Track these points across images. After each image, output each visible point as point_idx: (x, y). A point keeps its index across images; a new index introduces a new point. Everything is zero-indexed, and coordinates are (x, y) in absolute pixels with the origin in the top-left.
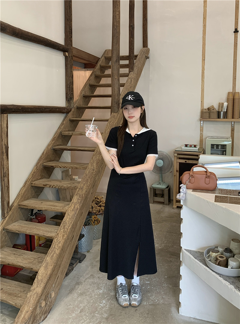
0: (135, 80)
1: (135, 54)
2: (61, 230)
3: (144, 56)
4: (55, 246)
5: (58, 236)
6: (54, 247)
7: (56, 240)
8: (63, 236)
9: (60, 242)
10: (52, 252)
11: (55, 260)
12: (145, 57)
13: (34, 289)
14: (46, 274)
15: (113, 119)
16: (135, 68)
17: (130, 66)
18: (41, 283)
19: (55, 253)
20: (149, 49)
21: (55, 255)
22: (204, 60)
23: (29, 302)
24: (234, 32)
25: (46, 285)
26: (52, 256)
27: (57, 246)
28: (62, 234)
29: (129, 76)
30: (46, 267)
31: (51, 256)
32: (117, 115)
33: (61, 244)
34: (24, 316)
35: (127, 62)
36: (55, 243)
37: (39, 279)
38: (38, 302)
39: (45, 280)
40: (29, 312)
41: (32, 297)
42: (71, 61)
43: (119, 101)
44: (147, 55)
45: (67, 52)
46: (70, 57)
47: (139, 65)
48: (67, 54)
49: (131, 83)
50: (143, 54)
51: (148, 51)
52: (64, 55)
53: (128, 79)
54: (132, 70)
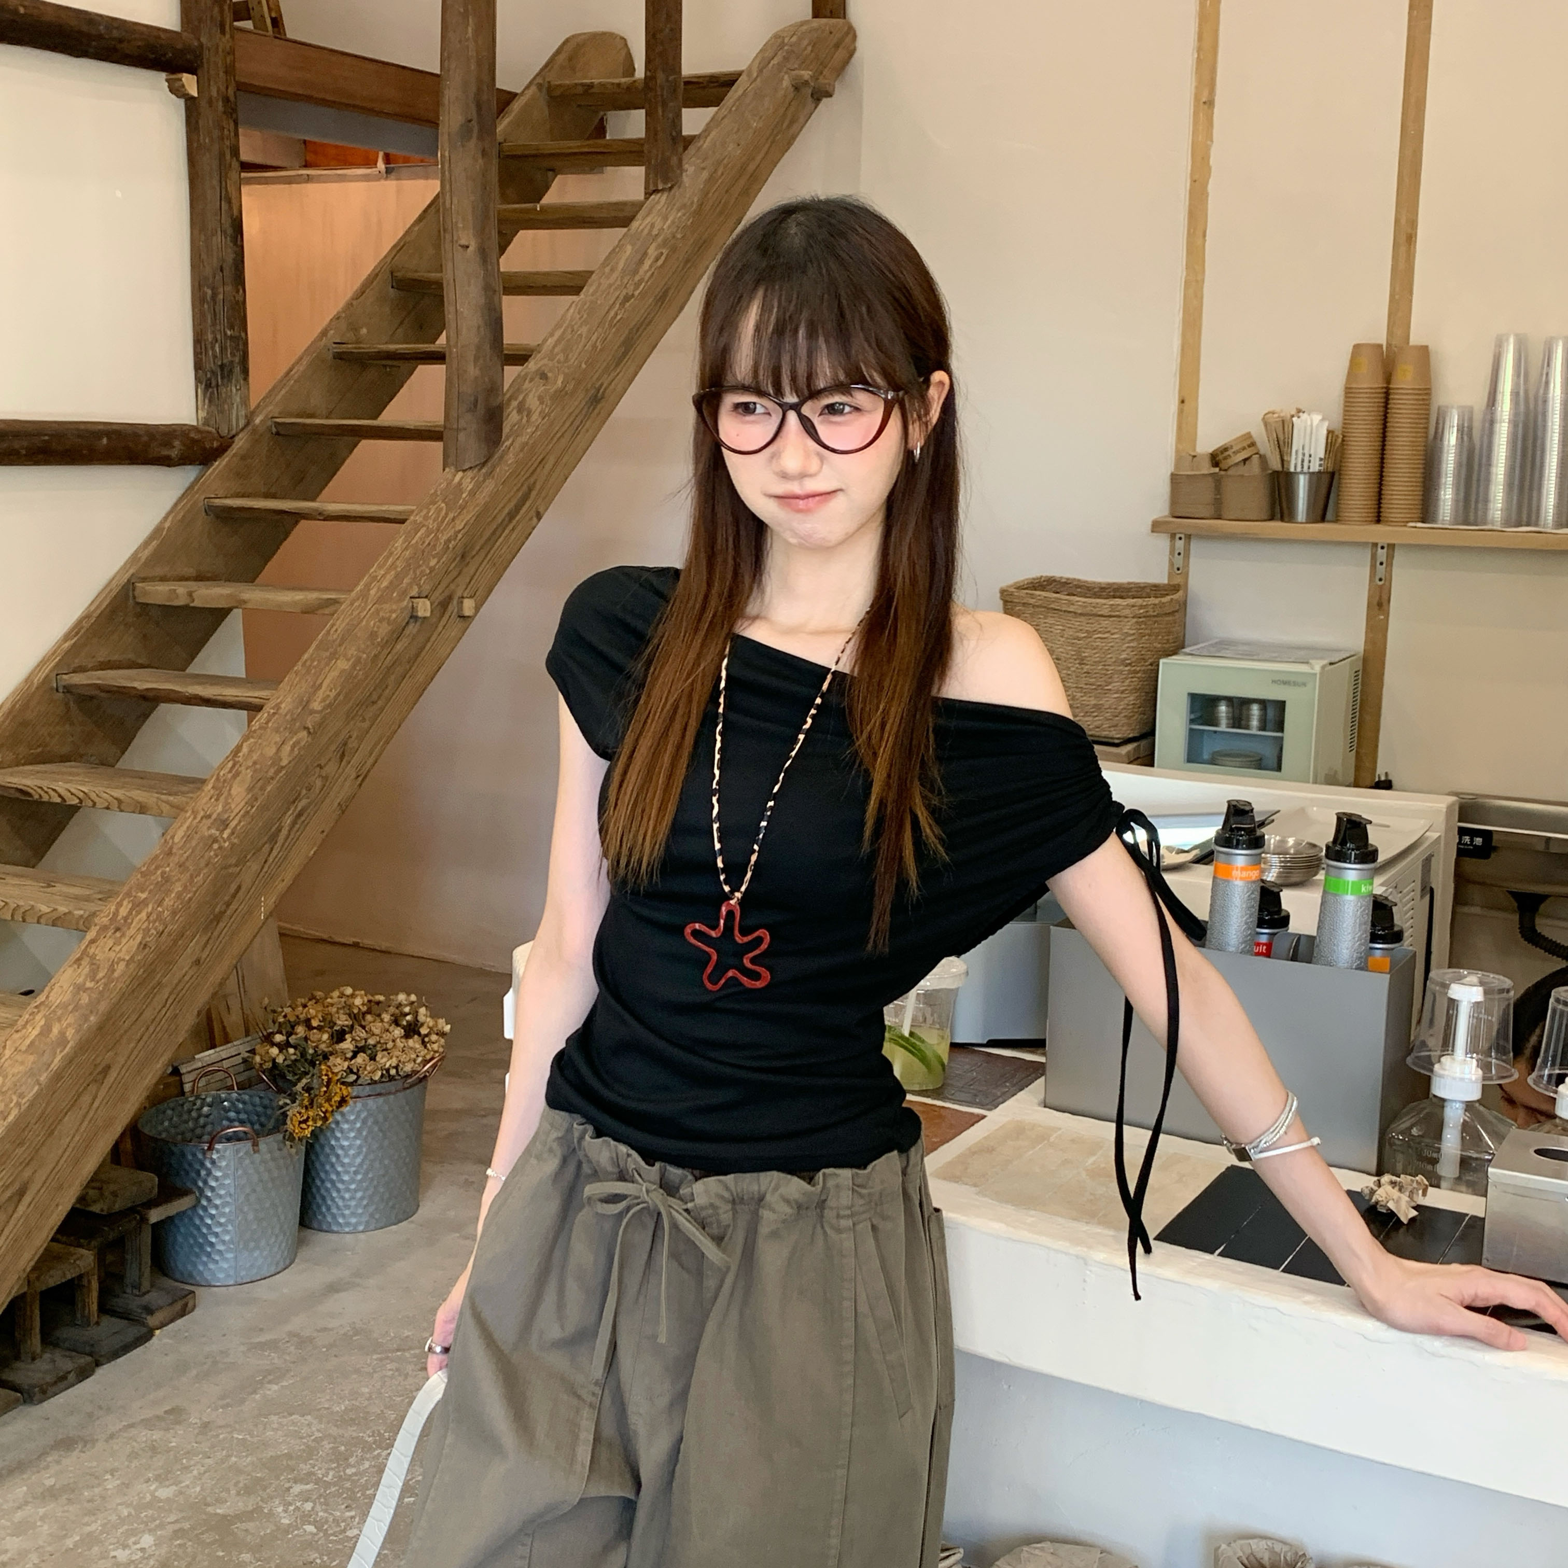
3: (786, 82)
12: (797, 88)
16: (690, 169)
20: (851, 33)
22: (1205, 103)
29: (635, 224)
32: (478, 486)
42: (222, 129)
43: (494, 388)
44: (806, 74)
45: (192, 71)
46: (210, 102)
47: (731, 147)
48: (190, 82)
49: (636, 272)
50: (780, 67)
51: (837, 46)
52: (176, 90)
53: (620, 246)
54: (666, 180)
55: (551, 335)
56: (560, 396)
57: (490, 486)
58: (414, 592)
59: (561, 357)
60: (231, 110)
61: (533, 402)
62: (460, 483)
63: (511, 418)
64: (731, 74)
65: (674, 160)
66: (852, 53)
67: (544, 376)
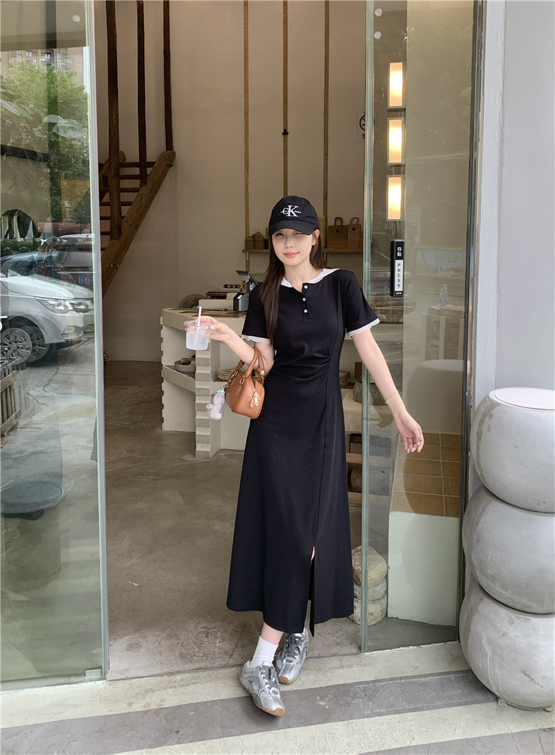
0: (148, 197)
1: (148, 160)
12: (166, 165)
15: (111, 248)
16: (148, 181)
20: (175, 153)
22: (247, 170)
24: (283, 134)
29: (140, 192)
32: (118, 243)
43: (120, 224)
44: (168, 162)
47: (156, 177)
49: (142, 200)
50: (163, 161)
53: (137, 196)
54: (145, 183)
55: (128, 213)
58: (110, 263)
59: (130, 218)
62: (114, 242)
63: (123, 230)
64: (153, 161)
65: (146, 179)
66: (175, 157)
67: (128, 222)
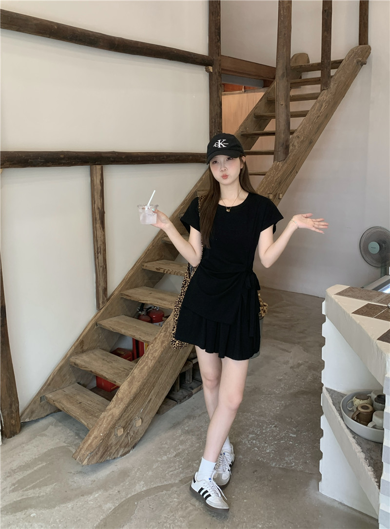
0: (329, 104)
1: (332, 59)
2: (162, 334)
3: (355, 61)
4: (148, 355)
5: (156, 341)
6: (146, 355)
7: (152, 347)
8: (163, 342)
9: (156, 350)
10: (142, 363)
11: (145, 375)
12: (357, 63)
13: (110, 409)
14: (130, 393)
15: (274, 172)
16: (332, 84)
17: (324, 81)
18: (120, 403)
19: (147, 365)
20: (370, 48)
21: (146, 368)
23: (101, 425)
25: (127, 407)
26: (142, 369)
27: (152, 356)
28: (161, 340)
29: (319, 98)
30: (131, 383)
31: (140, 368)
32: (283, 165)
33: (157, 354)
34: (91, 443)
35: (317, 74)
36: (149, 350)
37: (119, 396)
38: (114, 427)
39: (127, 400)
40: (98, 439)
41: (106, 419)
42: (218, 80)
43: (287, 141)
44: (360, 59)
45: (211, 66)
46: (215, 73)
47: (342, 78)
48: (211, 68)
49: (320, 110)
50: (353, 57)
51: (367, 52)
52: (207, 70)
53: (316, 104)
54: (326, 87)
55: (299, 126)
56: (302, 142)
57: (286, 166)
58: (269, 193)
59: (302, 132)
60: (220, 76)
61: (296, 144)
62: (279, 165)
63: (291, 148)
64: (340, 60)
65: (329, 82)
66: (370, 53)
67: (298, 137)
